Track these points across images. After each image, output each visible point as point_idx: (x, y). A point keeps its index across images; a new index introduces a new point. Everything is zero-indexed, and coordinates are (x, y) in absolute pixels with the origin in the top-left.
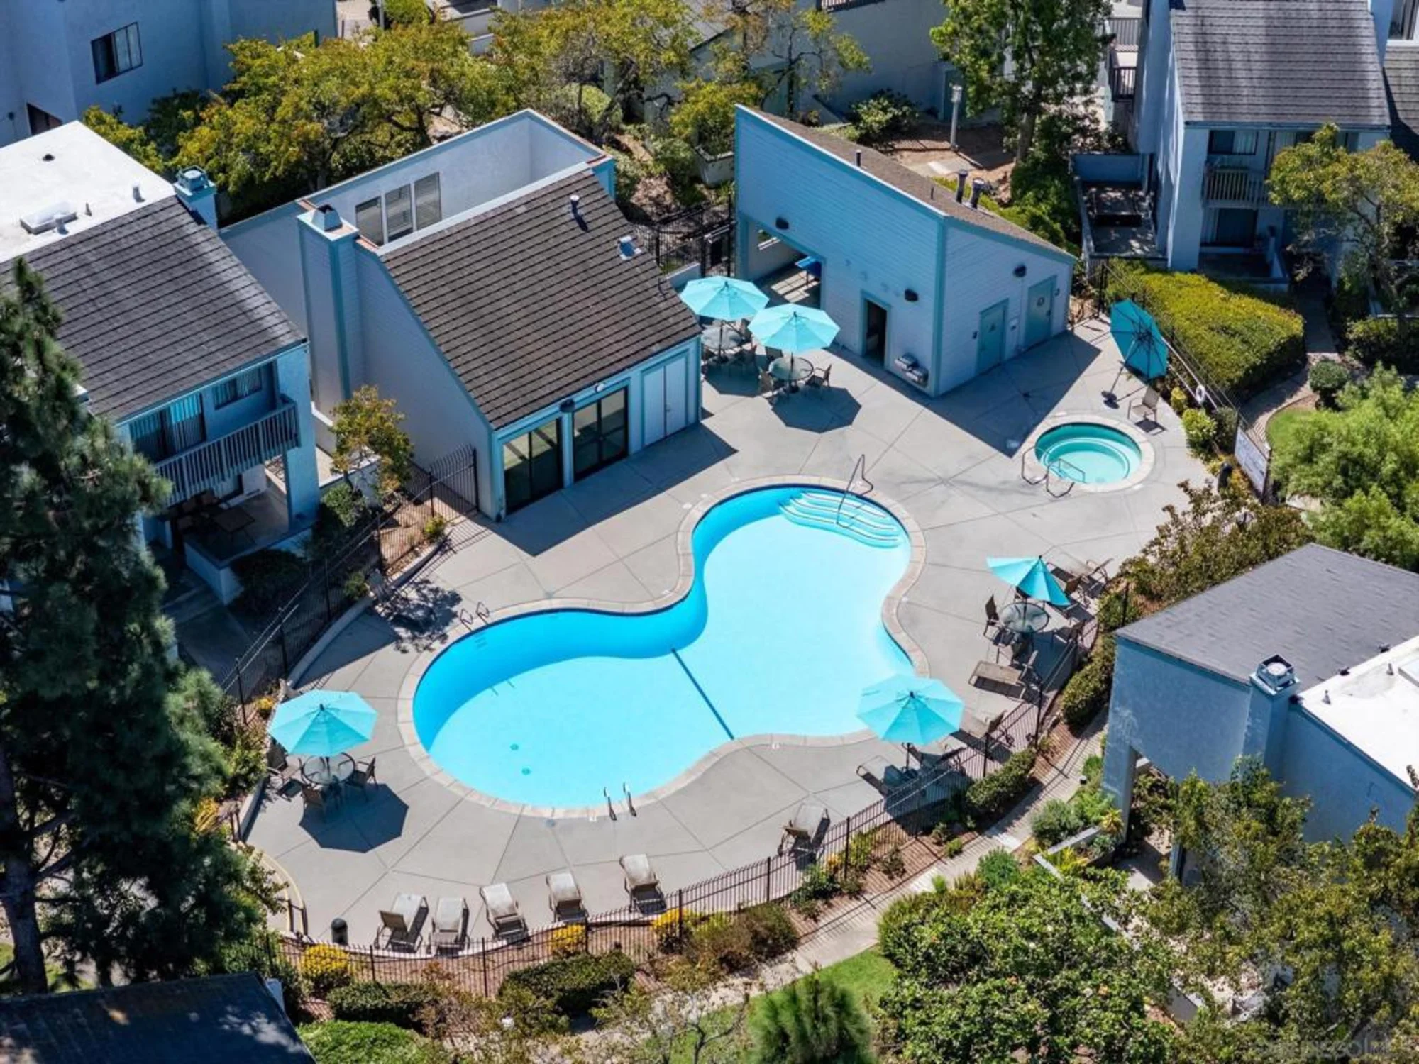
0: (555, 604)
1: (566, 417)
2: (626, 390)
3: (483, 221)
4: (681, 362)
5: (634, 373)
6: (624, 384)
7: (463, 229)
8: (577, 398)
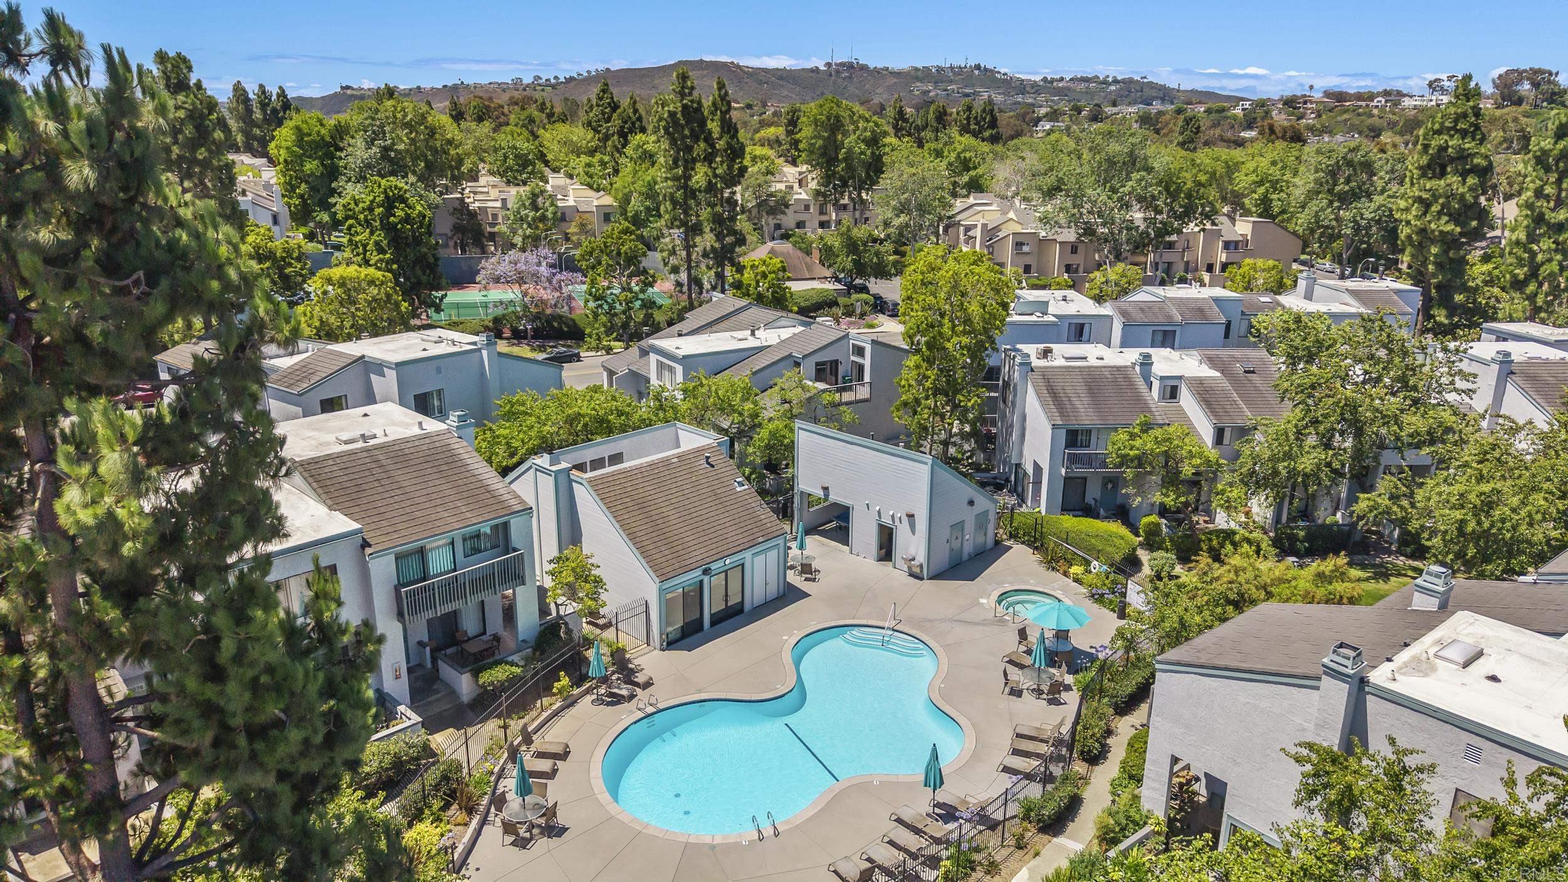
0: (704, 696)
1: (706, 579)
2: (743, 565)
3: (651, 465)
4: (774, 552)
5: (747, 555)
6: (741, 562)
7: (639, 468)
8: (714, 566)
